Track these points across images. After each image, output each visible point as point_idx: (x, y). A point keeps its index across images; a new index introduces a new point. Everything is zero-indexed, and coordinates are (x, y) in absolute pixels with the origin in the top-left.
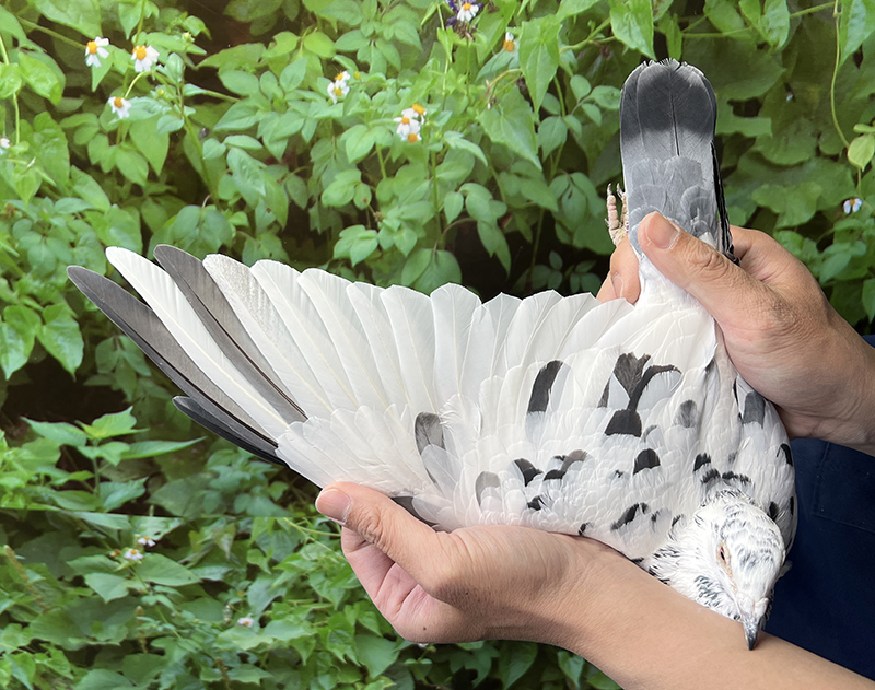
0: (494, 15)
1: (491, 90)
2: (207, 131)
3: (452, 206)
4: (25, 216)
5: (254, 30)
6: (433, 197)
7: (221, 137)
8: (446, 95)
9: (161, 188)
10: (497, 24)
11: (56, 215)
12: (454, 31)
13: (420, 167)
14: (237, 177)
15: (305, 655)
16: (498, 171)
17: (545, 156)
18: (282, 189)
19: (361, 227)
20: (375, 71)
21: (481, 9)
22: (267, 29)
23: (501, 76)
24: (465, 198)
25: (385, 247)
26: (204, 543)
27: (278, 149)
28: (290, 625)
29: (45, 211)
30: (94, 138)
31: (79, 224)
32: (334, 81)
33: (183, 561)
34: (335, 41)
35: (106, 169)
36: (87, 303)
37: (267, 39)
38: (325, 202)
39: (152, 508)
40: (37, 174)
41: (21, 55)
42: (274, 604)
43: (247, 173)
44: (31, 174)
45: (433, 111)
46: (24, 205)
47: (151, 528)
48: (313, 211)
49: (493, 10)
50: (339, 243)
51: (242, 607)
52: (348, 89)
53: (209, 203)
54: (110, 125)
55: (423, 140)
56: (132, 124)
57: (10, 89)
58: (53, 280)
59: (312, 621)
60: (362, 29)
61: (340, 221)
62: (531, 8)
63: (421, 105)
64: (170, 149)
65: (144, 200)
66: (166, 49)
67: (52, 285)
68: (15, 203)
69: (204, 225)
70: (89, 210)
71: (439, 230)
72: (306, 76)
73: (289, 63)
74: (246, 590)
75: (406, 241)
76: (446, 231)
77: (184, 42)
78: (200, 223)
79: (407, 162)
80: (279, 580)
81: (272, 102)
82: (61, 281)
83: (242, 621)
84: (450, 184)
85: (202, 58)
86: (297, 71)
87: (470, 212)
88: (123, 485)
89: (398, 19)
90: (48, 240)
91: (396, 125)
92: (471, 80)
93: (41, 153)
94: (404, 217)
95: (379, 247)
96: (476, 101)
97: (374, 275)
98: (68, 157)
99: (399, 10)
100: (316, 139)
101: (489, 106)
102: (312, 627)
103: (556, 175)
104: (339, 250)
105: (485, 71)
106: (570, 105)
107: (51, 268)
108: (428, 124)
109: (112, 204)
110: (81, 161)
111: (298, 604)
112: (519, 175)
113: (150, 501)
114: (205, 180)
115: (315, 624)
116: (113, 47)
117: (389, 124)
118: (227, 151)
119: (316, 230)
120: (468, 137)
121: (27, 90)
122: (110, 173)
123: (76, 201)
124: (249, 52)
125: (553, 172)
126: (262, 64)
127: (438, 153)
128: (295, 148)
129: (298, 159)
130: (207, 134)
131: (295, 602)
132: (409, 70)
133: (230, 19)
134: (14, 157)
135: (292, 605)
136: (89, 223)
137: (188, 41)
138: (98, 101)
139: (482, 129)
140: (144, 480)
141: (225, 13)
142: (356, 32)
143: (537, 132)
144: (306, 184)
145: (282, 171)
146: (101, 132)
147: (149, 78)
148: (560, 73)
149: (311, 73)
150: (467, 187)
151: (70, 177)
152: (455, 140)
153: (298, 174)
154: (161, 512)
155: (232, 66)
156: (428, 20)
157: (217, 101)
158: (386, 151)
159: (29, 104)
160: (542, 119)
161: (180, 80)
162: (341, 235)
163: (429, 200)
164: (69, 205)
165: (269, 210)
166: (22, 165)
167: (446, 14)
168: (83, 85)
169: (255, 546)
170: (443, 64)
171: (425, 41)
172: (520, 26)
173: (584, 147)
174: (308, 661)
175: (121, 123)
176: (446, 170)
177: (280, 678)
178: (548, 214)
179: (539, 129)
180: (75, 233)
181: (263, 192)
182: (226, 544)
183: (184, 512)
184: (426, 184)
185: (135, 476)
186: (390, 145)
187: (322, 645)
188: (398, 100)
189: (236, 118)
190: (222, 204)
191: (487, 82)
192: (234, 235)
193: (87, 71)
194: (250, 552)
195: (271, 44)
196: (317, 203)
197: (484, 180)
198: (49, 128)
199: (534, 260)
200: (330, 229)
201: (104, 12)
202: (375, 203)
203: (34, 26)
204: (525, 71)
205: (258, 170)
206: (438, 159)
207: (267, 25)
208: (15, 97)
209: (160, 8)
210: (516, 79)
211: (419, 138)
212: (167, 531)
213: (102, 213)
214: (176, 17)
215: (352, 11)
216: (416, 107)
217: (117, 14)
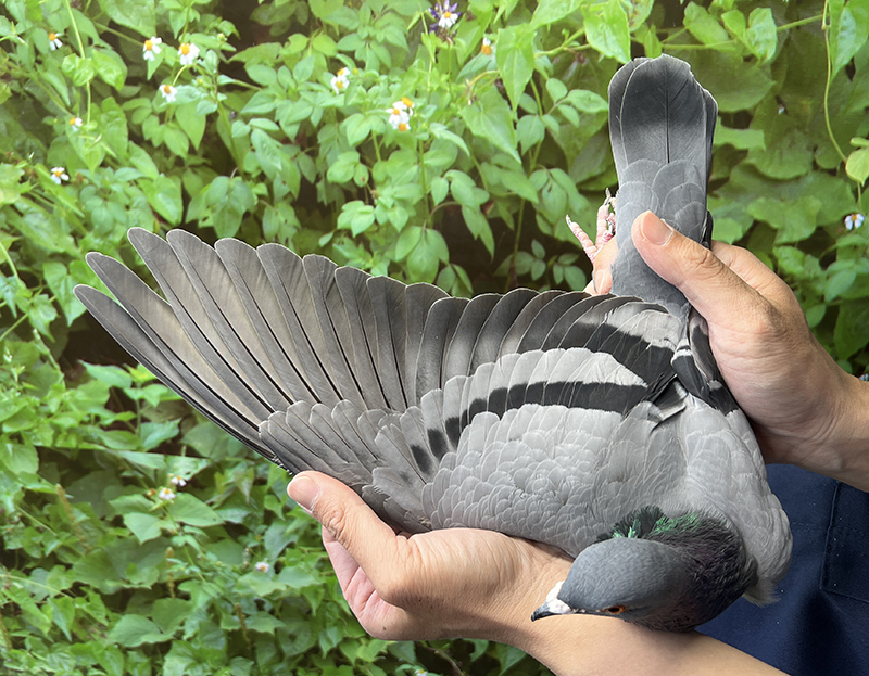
0: (473, 23)
1: (472, 88)
2: (236, 113)
3: (439, 191)
4: (91, 183)
5: (273, 32)
6: (421, 180)
7: (246, 119)
8: (431, 91)
9: (198, 160)
10: (475, 31)
11: (115, 182)
12: (437, 35)
13: (409, 153)
14: (259, 154)
15: (314, 605)
16: (480, 162)
17: (524, 150)
18: (295, 167)
19: (360, 203)
20: (370, 68)
21: (460, 17)
22: (283, 31)
23: (479, 76)
24: (450, 183)
25: (381, 222)
26: (228, 485)
27: (292, 131)
28: (301, 573)
29: (107, 179)
30: (148, 117)
31: (133, 190)
32: (336, 75)
33: (209, 501)
34: (337, 42)
35: (156, 143)
36: (137, 258)
37: (283, 40)
38: (330, 178)
39: (184, 448)
40: (102, 148)
41: (94, 51)
42: (287, 550)
43: (267, 151)
44: (97, 148)
45: (419, 105)
46: (90, 174)
47: (183, 468)
48: (320, 186)
49: (471, 18)
50: (342, 215)
51: (259, 551)
52: (348, 83)
53: (237, 174)
54: (160, 108)
55: (411, 130)
56: (177, 107)
57: (85, 78)
58: (111, 238)
59: (321, 570)
60: (359, 32)
61: (342, 196)
62: (506, 17)
63: (410, 99)
64: (207, 128)
65: (185, 170)
66: (204, 46)
67: (110, 242)
68: (83, 172)
69: (233, 193)
70: (142, 178)
71: (427, 210)
72: (314, 71)
73: (300, 59)
74: (263, 534)
75: (399, 218)
76: (434, 211)
77: (218, 41)
78: (229, 191)
79: (398, 148)
80: (292, 527)
81: (287, 91)
82: (117, 239)
83: (259, 565)
84: (436, 170)
85: (231, 54)
86: (307, 66)
87: (454, 197)
88: (161, 425)
89: (388, 24)
90: (109, 204)
91: (388, 115)
92: (453, 79)
93: (105, 131)
94: (397, 196)
95: (376, 222)
96: (458, 97)
97: (372, 246)
98: (126, 133)
99: (389, 17)
100: (322, 124)
101: (470, 102)
102: (321, 576)
103: (535, 170)
104: (342, 221)
105: (465, 70)
106: (546, 106)
107: (109, 227)
108: (415, 115)
109: (160, 172)
110: (136, 137)
111: (309, 552)
112: (500, 166)
113: (183, 441)
114: (233, 155)
115: (324, 573)
116: (164, 45)
117: (382, 114)
118: (251, 131)
119: (322, 202)
120: (451, 129)
121: (98, 79)
122: (159, 148)
123: (133, 170)
124: (269, 49)
125: (532, 166)
126: (279, 60)
127: (425, 142)
128: (305, 131)
129: (307, 141)
130: (236, 116)
131: (306, 549)
132: (398, 70)
133: (255, 23)
134: (85, 134)
135: (303, 552)
136: (141, 189)
137: (222, 40)
138: (151, 88)
139: (464, 123)
140: (177, 421)
141: (251, 18)
142: (353, 35)
143: (515, 128)
144: (314, 162)
145: (295, 150)
146: (153, 113)
147: (191, 70)
148: (536, 76)
149: (318, 68)
150: (452, 174)
151: (128, 151)
152: (439, 131)
153: (308, 153)
154: (191, 453)
155: (257, 61)
156: (414, 26)
157: (244, 89)
158: (380, 137)
159: (99, 90)
160: (519, 117)
161: (215, 71)
162: (344, 207)
163: (418, 183)
164: (126, 173)
165: (284, 183)
166: (91, 141)
167: (429, 22)
168: (141, 75)
169: (271, 492)
170: (427, 65)
171: (411, 44)
172: (497, 32)
173: (562, 145)
174: (317, 611)
175: (169, 106)
176: (433, 157)
177: (291, 628)
178: (528, 204)
179: (518, 126)
180: (129, 197)
181: (280, 167)
182: (246, 488)
183: (211, 453)
184: (415, 169)
185: (171, 417)
186: (383, 132)
187: (330, 596)
188: (389, 94)
189: (259, 103)
190: (247, 176)
191: (467, 81)
192: (256, 203)
193: (144, 64)
194: (267, 497)
195: (286, 44)
196: (323, 180)
197: (467, 168)
198: (114, 109)
199: (516, 247)
200: (334, 202)
201: (159, 17)
202: (371, 182)
203: (105, 28)
204: (503, 73)
205: (275, 148)
206: (425, 147)
207: (283, 28)
208: (88, 85)
209: (200, 14)
210: (493, 80)
211: (408, 128)
212: (195, 471)
213: (151, 180)
214: (213, 21)
215: (350, 17)
216: (405, 100)
217: (168, 18)
